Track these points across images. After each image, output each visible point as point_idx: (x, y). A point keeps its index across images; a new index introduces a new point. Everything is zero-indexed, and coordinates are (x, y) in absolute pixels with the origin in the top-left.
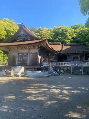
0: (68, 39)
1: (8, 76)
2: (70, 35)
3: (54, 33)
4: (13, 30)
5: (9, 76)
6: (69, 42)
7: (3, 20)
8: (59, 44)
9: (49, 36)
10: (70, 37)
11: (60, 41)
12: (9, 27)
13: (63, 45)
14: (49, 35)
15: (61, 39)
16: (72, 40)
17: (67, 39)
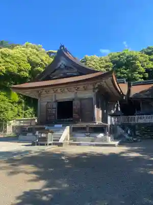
0: (140, 73)
1: (41, 145)
2: (142, 66)
3: (112, 64)
4: (42, 61)
5: (43, 145)
6: (141, 78)
7: (25, 45)
8: (124, 83)
9: (103, 69)
10: (143, 70)
11: (124, 77)
12: (35, 56)
13: (132, 84)
14: (103, 67)
15: (126, 74)
16: (147, 74)
17: (137, 72)
